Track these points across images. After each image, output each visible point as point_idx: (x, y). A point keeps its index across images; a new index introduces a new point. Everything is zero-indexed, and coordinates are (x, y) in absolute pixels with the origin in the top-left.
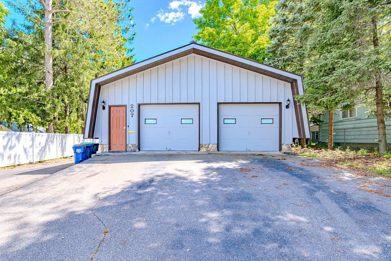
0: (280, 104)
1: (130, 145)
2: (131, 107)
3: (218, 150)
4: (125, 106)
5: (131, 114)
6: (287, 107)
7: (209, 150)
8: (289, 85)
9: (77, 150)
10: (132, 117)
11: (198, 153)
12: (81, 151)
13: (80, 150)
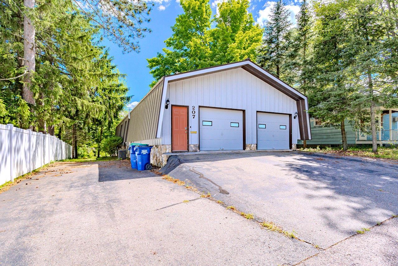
0: (290, 115)
1: (192, 146)
2: (193, 109)
3: (257, 149)
4: (187, 107)
5: (193, 115)
6: (295, 118)
7: (251, 149)
8: (295, 102)
9: (142, 151)
10: (194, 118)
11: (244, 151)
12: (147, 153)
13: (147, 151)
